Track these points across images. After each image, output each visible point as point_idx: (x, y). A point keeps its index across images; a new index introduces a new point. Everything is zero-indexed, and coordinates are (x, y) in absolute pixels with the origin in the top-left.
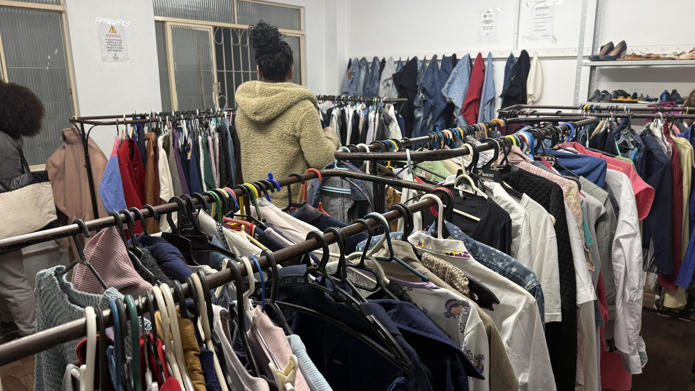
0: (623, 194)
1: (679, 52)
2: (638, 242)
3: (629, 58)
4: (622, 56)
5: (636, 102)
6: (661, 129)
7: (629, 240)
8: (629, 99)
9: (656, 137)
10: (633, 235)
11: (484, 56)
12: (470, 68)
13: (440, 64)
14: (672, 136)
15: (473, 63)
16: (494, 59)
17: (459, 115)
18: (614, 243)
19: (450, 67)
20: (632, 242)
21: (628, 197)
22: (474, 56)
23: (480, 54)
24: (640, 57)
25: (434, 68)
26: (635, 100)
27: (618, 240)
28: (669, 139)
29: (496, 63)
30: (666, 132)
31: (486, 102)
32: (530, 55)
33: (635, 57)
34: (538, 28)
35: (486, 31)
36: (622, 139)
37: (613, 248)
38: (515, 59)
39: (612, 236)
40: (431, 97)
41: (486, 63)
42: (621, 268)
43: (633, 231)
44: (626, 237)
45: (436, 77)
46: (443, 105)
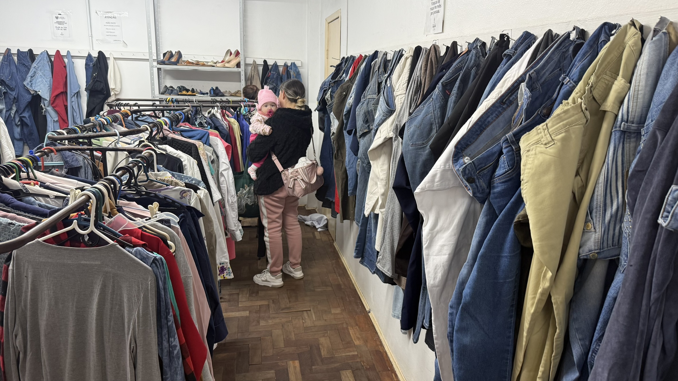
0: (220, 148)
1: (215, 61)
2: (231, 172)
3: (185, 64)
4: (180, 62)
5: (195, 95)
6: (220, 114)
7: (226, 172)
8: (189, 93)
9: (218, 119)
10: (228, 169)
11: (63, 53)
12: (50, 64)
13: (15, 58)
14: (226, 117)
15: (53, 59)
16: (73, 57)
17: (48, 107)
18: (220, 175)
19: (28, 62)
20: (228, 172)
21: (222, 150)
22: (52, 53)
23: (58, 52)
24: (192, 63)
25: (10, 61)
26: (194, 94)
27: (221, 172)
28: (226, 119)
29: (75, 61)
30: (223, 115)
31: (73, 94)
32: (107, 56)
33: (189, 63)
34: (109, 34)
35: (60, 32)
36: (198, 121)
37: (220, 177)
38: (94, 58)
39: (218, 171)
40: (12, 90)
41: (66, 60)
42: (225, 187)
43: (228, 167)
44: (225, 170)
45: (15, 70)
46: (28, 98)
